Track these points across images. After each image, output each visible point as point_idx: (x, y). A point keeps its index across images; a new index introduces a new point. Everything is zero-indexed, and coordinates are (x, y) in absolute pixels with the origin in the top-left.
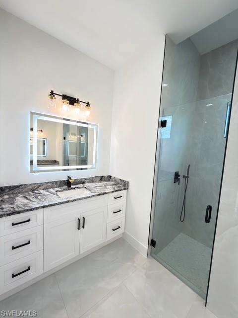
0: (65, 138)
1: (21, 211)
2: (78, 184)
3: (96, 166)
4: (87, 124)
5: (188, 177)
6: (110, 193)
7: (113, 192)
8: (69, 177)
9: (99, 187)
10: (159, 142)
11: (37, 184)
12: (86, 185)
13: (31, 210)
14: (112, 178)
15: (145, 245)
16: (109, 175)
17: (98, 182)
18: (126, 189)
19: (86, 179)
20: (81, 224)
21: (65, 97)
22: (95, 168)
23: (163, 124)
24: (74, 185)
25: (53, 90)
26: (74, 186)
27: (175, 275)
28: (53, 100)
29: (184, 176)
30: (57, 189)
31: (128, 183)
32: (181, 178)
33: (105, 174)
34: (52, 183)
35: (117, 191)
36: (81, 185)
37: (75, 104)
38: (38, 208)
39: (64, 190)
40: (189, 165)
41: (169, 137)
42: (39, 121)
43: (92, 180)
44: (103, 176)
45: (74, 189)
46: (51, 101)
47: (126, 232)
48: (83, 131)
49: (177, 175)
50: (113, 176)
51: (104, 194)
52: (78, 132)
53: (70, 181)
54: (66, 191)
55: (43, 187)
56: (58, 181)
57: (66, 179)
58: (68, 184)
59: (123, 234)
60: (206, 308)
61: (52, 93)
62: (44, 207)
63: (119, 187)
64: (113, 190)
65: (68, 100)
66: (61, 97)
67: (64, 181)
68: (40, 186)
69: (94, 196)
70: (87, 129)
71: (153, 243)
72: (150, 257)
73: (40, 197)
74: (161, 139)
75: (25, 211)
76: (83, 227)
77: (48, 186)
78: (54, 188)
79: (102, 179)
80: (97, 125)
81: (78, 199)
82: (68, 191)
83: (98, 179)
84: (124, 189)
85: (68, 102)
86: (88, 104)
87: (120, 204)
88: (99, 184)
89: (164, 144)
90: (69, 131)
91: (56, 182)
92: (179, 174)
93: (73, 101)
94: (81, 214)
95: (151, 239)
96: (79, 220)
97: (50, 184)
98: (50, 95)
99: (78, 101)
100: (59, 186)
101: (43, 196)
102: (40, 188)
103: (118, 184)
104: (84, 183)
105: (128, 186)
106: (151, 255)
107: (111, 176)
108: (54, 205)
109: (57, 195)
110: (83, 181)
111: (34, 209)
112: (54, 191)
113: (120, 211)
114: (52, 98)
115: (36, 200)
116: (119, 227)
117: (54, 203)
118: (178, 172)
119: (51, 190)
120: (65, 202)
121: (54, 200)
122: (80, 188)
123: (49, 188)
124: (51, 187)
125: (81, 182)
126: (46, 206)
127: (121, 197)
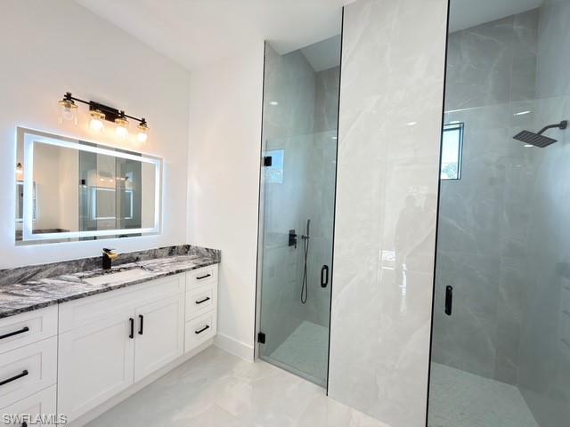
0: (83, 182)
1: (6, 313)
2: (124, 263)
3: (160, 229)
4: (140, 155)
5: (308, 238)
6: (189, 270)
7: (194, 268)
8: (107, 250)
9: (167, 264)
10: (263, 185)
11: (33, 267)
12: (141, 263)
13: (30, 309)
14: (191, 248)
15: (249, 343)
16: (187, 243)
17: (166, 257)
18: (216, 263)
19: (141, 253)
20: (136, 327)
21: (94, 106)
22: (159, 233)
23: (268, 161)
24: (118, 265)
25: (70, 92)
26: (119, 267)
27: (292, 372)
28: (71, 109)
29: (303, 237)
30: (81, 274)
31: (219, 253)
32: (299, 239)
33: (179, 243)
34: (69, 263)
35: (202, 266)
36: (133, 264)
37: (116, 120)
38: (46, 305)
39: (96, 275)
40: (309, 221)
41: (281, 182)
42: (37, 145)
43: (153, 255)
44: (174, 247)
45: (119, 271)
46: (69, 111)
47: (221, 333)
48: (130, 168)
49: (292, 239)
50: (193, 244)
51: (178, 272)
52: (119, 169)
53: (110, 256)
54: (102, 277)
55: (47, 272)
56: (82, 260)
57: (100, 254)
58: (106, 263)
59: (215, 337)
60: (327, 397)
61: (68, 97)
62: (59, 302)
63: (204, 261)
64: (194, 266)
65: (103, 112)
66: (88, 106)
67: (95, 259)
68: (39, 271)
69: (159, 276)
70: (139, 163)
71: (261, 338)
72: (259, 360)
73: (43, 289)
74: (265, 182)
75: (16, 312)
76: (141, 333)
77: (56, 270)
78: (73, 272)
79: (172, 251)
80: (161, 159)
81: (129, 284)
82: (106, 275)
83: (167, 252)
84: (214, 263)
85: (104, 115)
86: (143, 122)
87: (208, 287)
88: (166, 260)
90: (96, 168)
91: (77, 262)
92: (296, 233)
93: (112, 114)
94: (135, 310)
95: (258, 332)
96: (132, 320)
97: (64, 267)
98: (65, 100)
99: (123, 115)
100: (85, 269)
101: (52, 287)
102: (40, 274)
103: (204, 256)
104: (138, 259)
105: (220, 258)
106: (259, 357)
107: (189, 246)
108: (80, 296)
109: (84, 283)
110: (135, 256)
111: (37, 307)
112: (74, 277)
113: (208, 299)
114: (70, 107)
115: (37, 294)
116: (207, 327)
117: (80, 293)
118: (294, 231)
119: (68, 276)
120: (104, 291)
121: (80, 289)
122: (129, 268)
123: (62, 274)
124: (67, 272)
125: (132, 259)
126: (64, 300)
127: (209, 275)
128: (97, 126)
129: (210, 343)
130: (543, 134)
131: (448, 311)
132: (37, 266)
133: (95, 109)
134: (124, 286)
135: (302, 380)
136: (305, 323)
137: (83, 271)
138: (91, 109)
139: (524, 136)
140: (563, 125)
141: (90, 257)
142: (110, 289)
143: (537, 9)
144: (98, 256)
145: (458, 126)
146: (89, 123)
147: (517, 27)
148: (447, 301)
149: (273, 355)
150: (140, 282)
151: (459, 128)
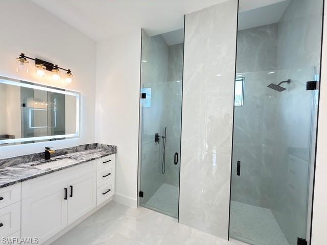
0: (24, 105)
2: (58, 155)
3: (80, 135)
4: (64, 90)
5: (165, 137)
6: (99, 158)
7: (102, 157)
8: (48, 148)
9: (86, 156)
10: (141, 109)
11: (1, 160)
12: (68, 155)
13: (4, 186)
15: (134, 197)
16: (96, 142)
17: (83, 151)
18: (114, 153)
19: (68, 149)
20: (68, 193)
21: (38, 62)
22: (79, 137)
23: (144, 96)
25: (23, 53)
26: (55, 158)
27: (158, 212)
29: (162, 137)
30: (32, 163)
31: (116, 147)
32: (160, 138)
33: (91, 142)
34: (23, 157)
35: (106, 155)
36: (63, 156)
37: (53, 70)
38: (14, 183)
39: (41, 163)
40: (166, 128)
41: (150, 106)
43: (76, 150)
44: (88, 145)
45: (55, 160)
46: (23, 64)
47: (116, 193)
48: (59, 99)
49: (157, 138)
50: (100, 143)
51: (92, 159)
52: (49, 98)
53: (50, 152)
54: (45, 164)
55: (10, 163)
56: (31, 155)
57: (43, 150)
58: (47, 156)
59: (113, 196)
60: (179, 224)
61: (23, 56)
62: (22, 181)
63: (107, 152)
64: (102, 155)
65: (45, 65)
66: (34, 61)
67: (40, 154)
68: (4, 162)
69: (82, 162)
70: (64, 95)
71: (141, 194)
72: (140, 207)
73: (9, 174)
74: (143, 107)
76: (71, 196)
77: (15, 162)
78: (26, 162)
79: (87, 147)
80: (80, 93)
81: (64, 168)
82: (48, 164)
83: (84, 148)
84: (113, 153)
85: (45, 67)
86: (69, 72)
87: (109, 167)
88: (84, 153)
89: (145, 111)
91: (28, 156)
93: (50, 67)
94: (68, 183)
95: (139, 191)
96: (66, 189)
97: (20, 159)
98: (20, 58)
99: (57, 67)
100: (34, 160)
101: (15, 172)
102: (5, 165)
103: (106, 149)
104: (66, 153)
105: (116, 150)
106: (140, 205)
107: (97, 144)
108: (35, 177)
109: (35, 168)
110: (65, 151)
111: (8, 185)
112: (27, 165)
113: (110, 174)
114: (23, 62)
115: (6, 177)
116: (109, 190)
117: (34, 175)
118: (158, 134)
119: (23, 165)
120: (49, 173)
121: (33, 172)
122: (62, 159)
123: (19, 164)
124: (22, 162)
125: (63, 153)
126: (25, 180)
127: (110, 161)
128: (41, 74)
129: (111, 199)
130: (280, 86)
131: (239, 174)
132: (3, 160)
133: (39, 64)
134: (61, 169)
135: (164, 215)
136: (164, 185)
137: (32, 161)
138: (36, 63)
139: (272, 86)
140: (289, 81)
141: (36, 153)
142: (53, 171)
143: (277, 23)
144: (42, 152)
145: (241, 79)
146: (36, 72)
147: (269, 31)
148: (238, 168)
149: (148, 203)
150: (71, 166)
151: (242, 80)
